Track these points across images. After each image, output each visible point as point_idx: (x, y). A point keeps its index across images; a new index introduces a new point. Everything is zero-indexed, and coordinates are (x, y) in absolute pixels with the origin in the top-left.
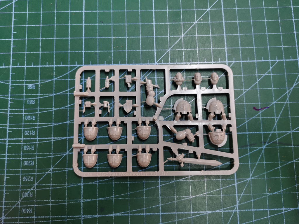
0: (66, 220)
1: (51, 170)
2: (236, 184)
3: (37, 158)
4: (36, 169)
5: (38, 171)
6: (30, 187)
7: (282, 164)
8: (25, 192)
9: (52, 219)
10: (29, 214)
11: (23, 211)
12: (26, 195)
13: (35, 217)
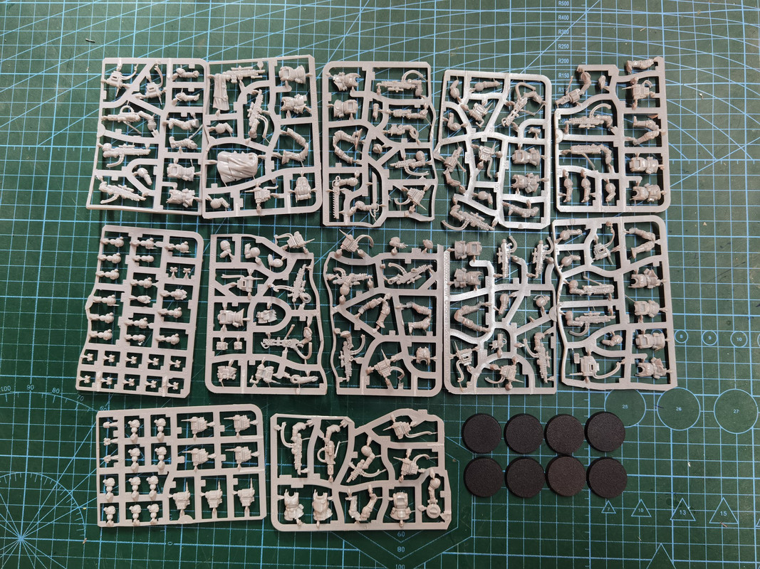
0: (526, 8)
1: (541, 53)
2: (360, 32)
3: (556, 66)
4: (556, 55)
5: (554, 53)
6: (560, 38)
7: (312, 47)
8: (566, 35)
9: (539, 10)
10: (562, 14)
11: (567, 17)
12: (566, 32)
13: (556, 12)
